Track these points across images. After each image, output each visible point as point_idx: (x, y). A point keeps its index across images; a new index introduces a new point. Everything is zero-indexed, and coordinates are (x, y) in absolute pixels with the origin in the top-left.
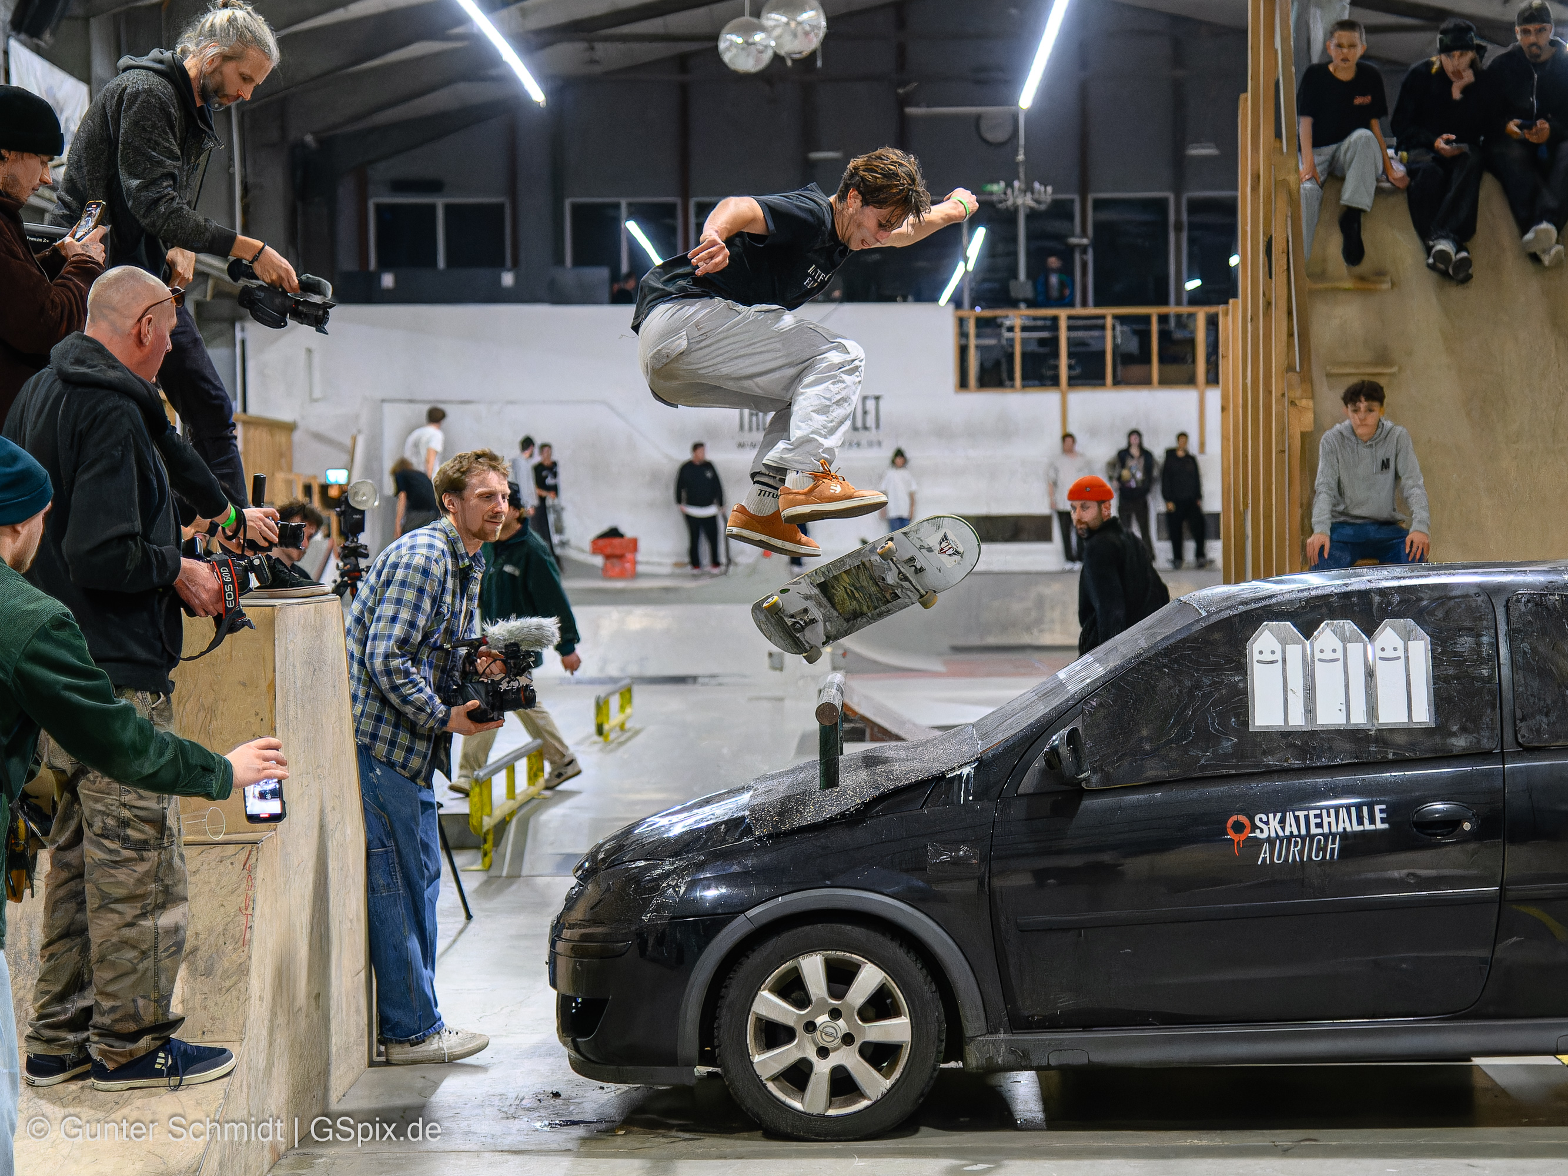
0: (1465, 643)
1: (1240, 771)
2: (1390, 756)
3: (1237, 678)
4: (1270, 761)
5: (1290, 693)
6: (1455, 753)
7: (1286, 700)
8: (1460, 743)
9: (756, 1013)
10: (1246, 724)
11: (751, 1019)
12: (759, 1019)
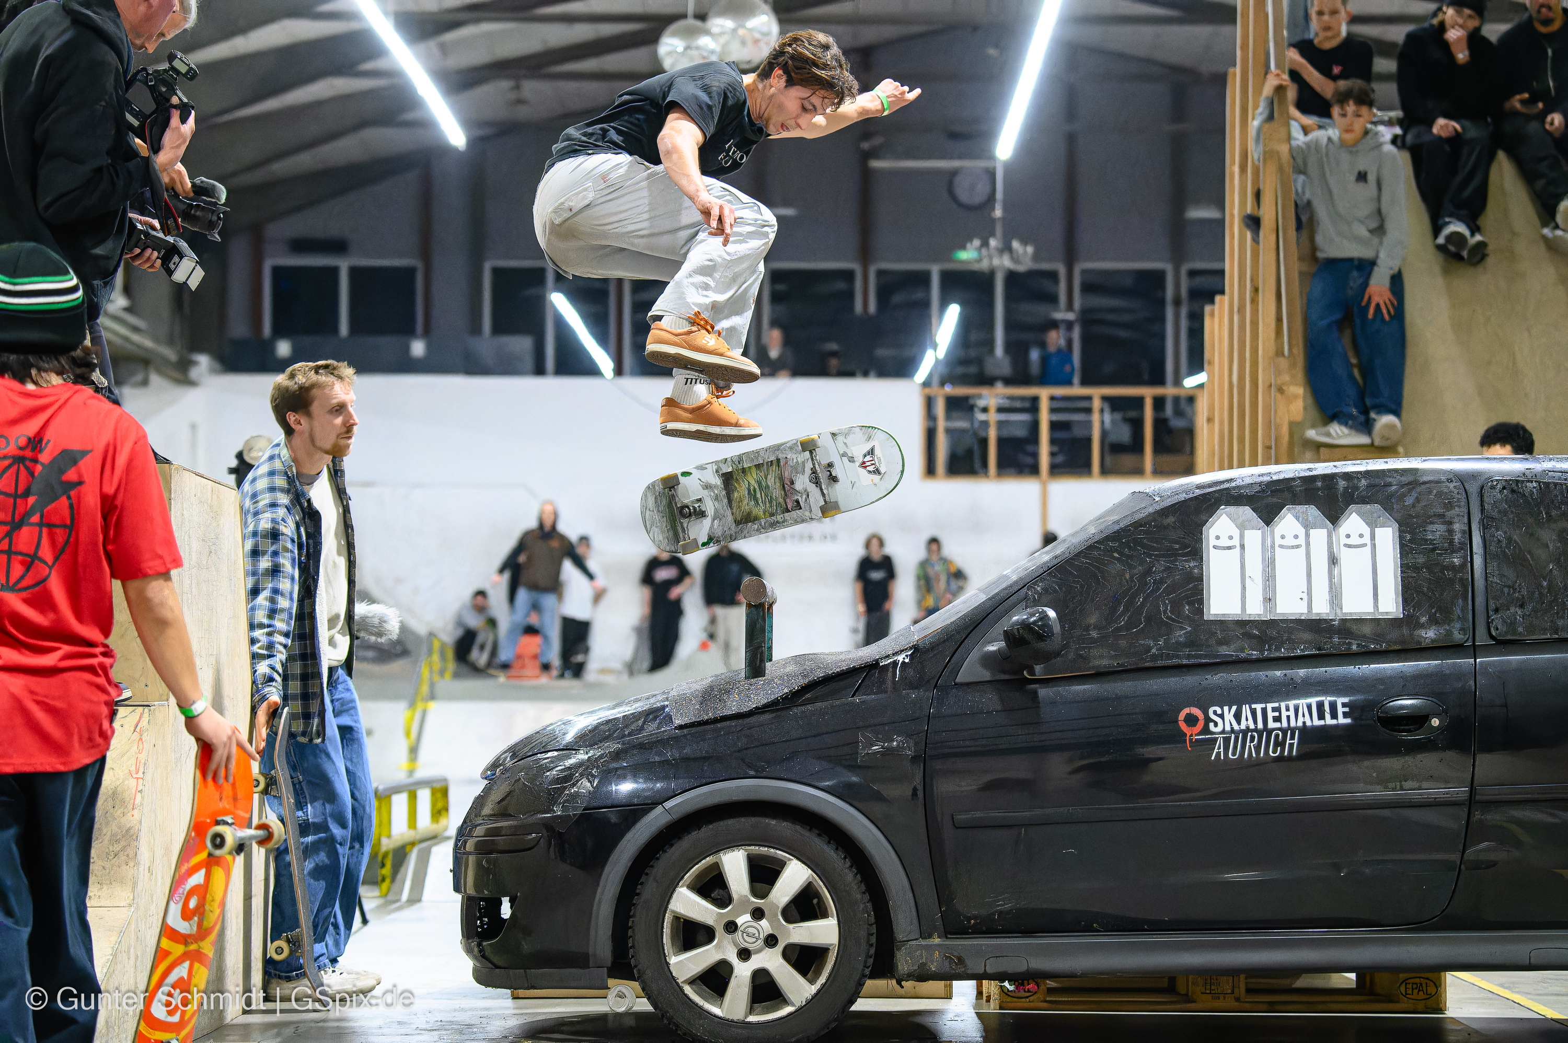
0: (1436, 531)
1: (1192, 661)
2: (1354, 647)
3: (1192, 564)
4: (1225, 650)
5: (1248, 581)
6: (1423, 645)
7: (1244, 588)
8: (1430, 634)
9: (673, 912)
10: (1201, 612)
11: (668, 918)
12: (677, 918)
